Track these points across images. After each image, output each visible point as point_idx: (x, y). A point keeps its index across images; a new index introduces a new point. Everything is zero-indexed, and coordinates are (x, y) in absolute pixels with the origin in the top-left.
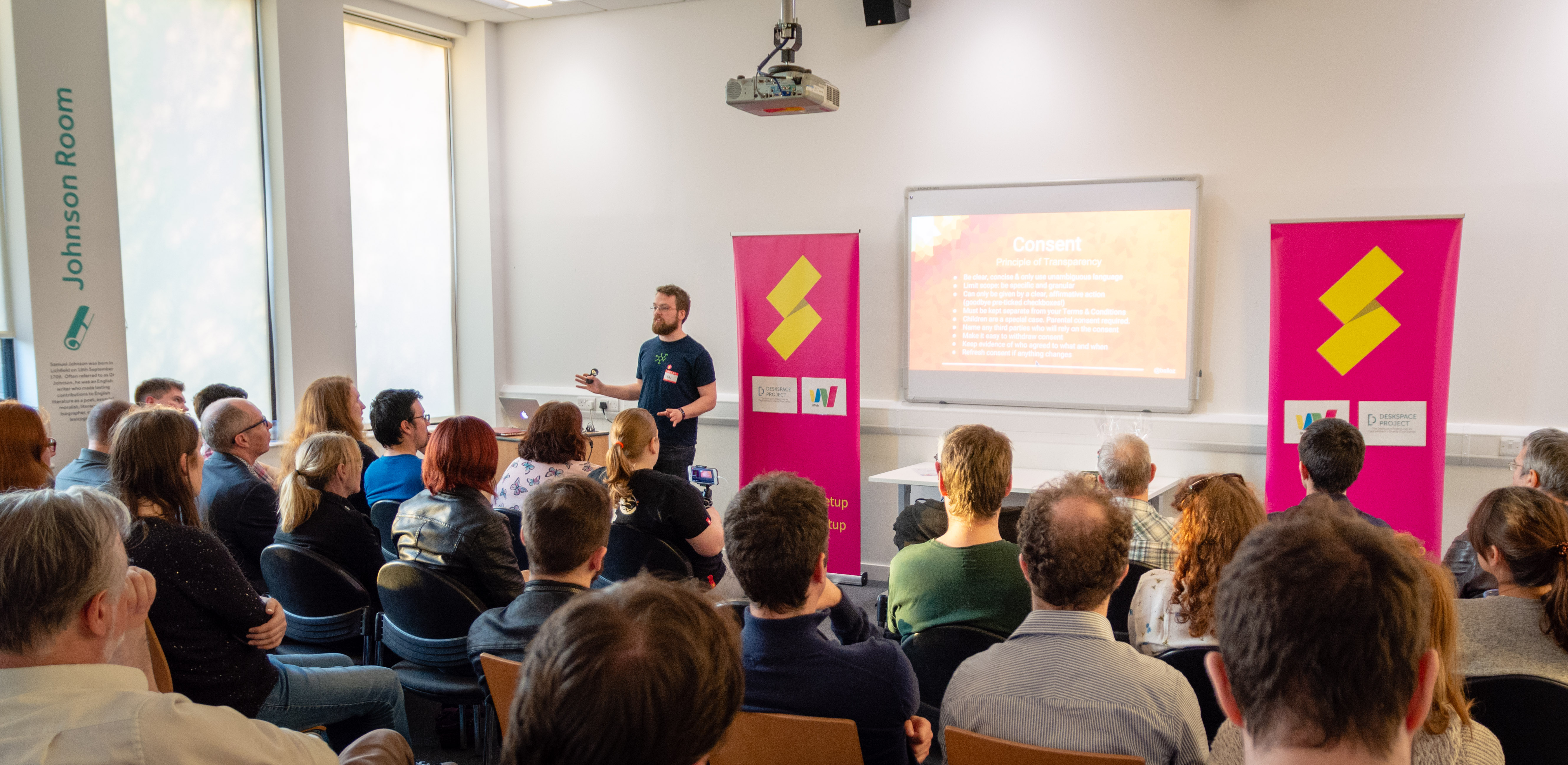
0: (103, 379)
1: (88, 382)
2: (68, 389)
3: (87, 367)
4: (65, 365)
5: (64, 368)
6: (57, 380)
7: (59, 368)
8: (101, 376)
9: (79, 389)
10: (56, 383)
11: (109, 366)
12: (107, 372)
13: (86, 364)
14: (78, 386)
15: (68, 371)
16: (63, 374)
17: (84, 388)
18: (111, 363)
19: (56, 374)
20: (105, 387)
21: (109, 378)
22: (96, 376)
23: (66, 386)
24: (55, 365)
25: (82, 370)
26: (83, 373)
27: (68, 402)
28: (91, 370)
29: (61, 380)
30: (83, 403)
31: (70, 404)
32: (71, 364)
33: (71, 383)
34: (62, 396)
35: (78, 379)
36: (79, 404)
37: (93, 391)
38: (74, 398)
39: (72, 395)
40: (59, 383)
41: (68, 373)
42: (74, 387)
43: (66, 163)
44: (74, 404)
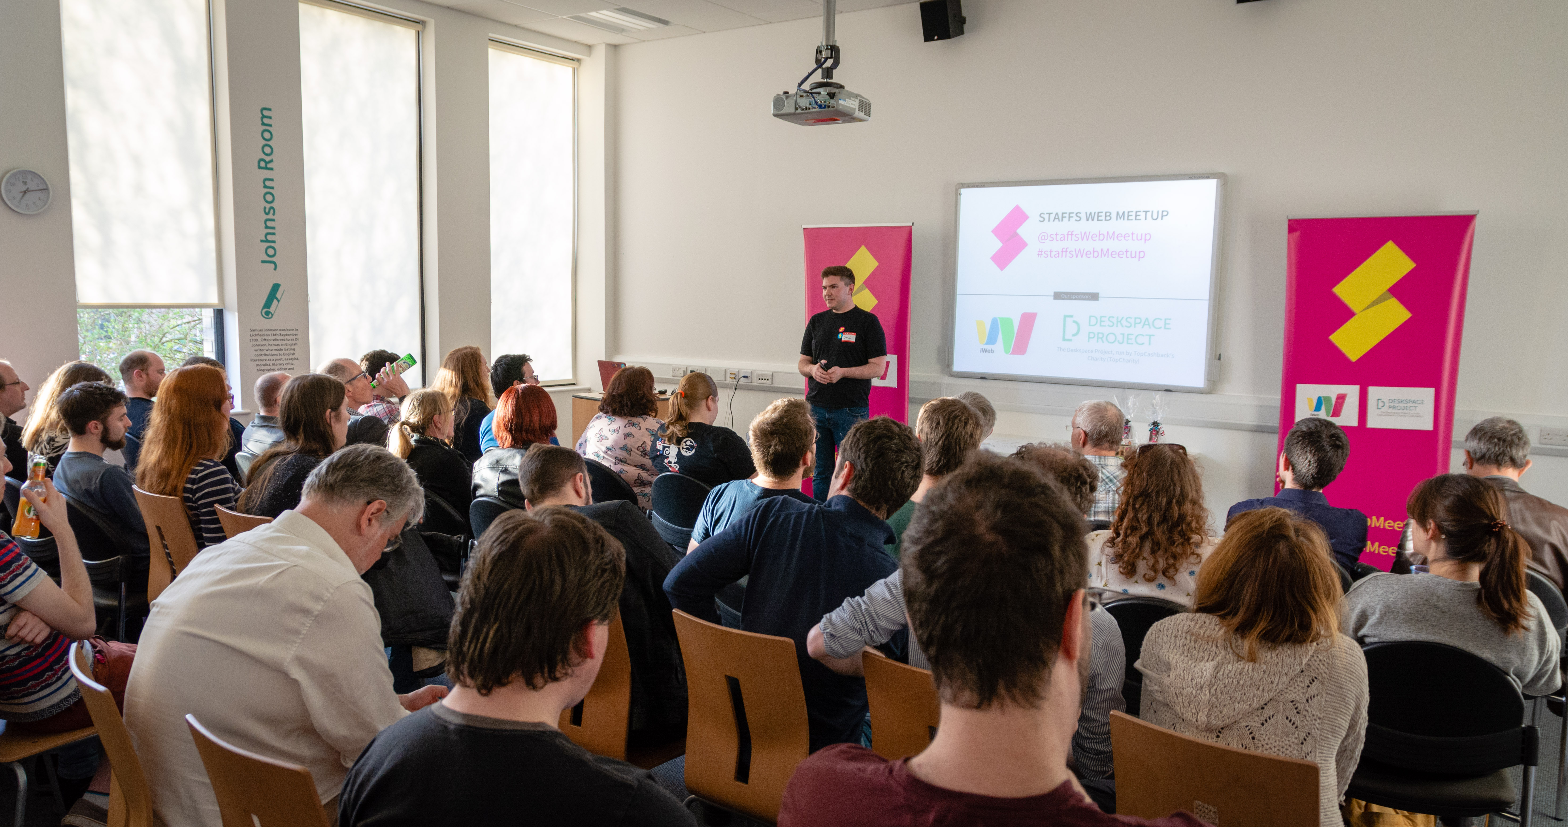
0: (290, 342)
1: (278, 345)
2: (262, 350)
3: (278, 332)
4: (261, 330)
5: (260, 333)
6: (255, 343)
7: (257, 333)
8: (288, 340)
9: (272, 350)
10: (253, 346)
11: (295, 332)
12: (294, 337)
13: (277, 330)
14: (270, 348)
15: (264, 335)
16: (259, 338)
17: (275, 350)
18: (297, 330)
19: (254, 338)
20: (291, 349)
21: (294, 342)
22: (284, 340)
23: (262, 348)
24: (253, 331)
25: (274, 335)
26: (274, 338)
27: (263, 360)
28: (281, 335)
29: (258, 343)
30: (274, 362)
31: (264, 363)
32: (266, 330)
33: (265, 345)
34: (258, 355)
35: (270, 343)
36: (271, 363)
37: (281, 352)
38: (267, 358)
39: (266, 355)
40: (256, 345)
41: (265, 337)
42: (267, 348)
43: (266, 168)
44: (268, 362)
